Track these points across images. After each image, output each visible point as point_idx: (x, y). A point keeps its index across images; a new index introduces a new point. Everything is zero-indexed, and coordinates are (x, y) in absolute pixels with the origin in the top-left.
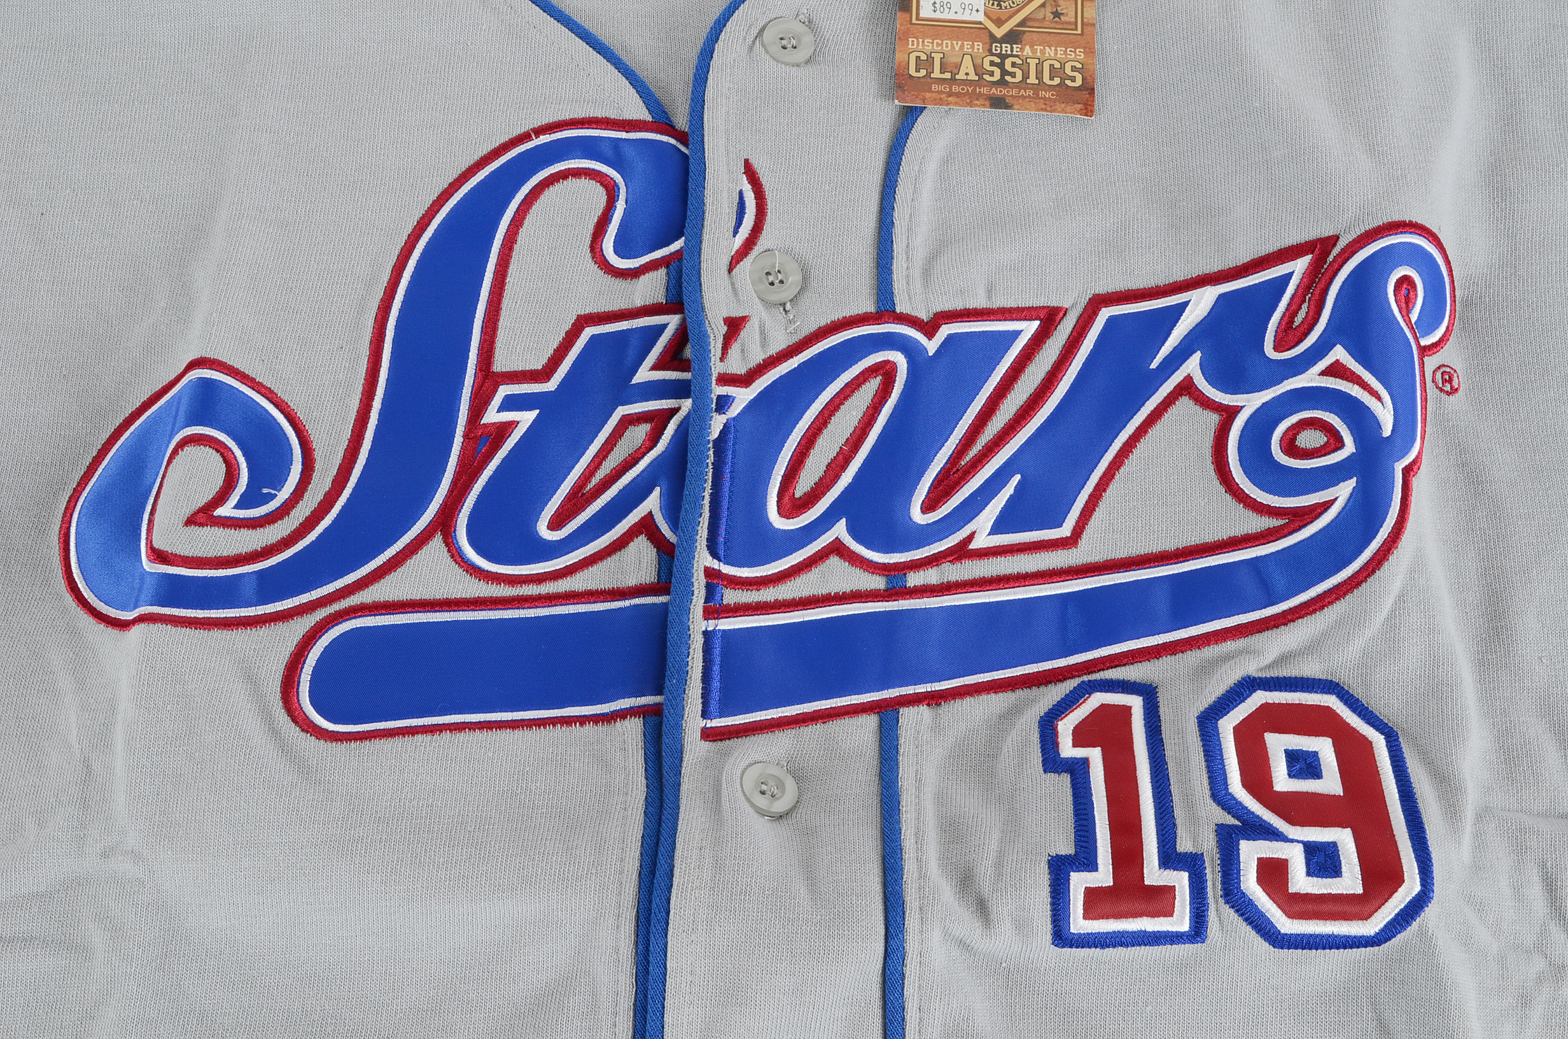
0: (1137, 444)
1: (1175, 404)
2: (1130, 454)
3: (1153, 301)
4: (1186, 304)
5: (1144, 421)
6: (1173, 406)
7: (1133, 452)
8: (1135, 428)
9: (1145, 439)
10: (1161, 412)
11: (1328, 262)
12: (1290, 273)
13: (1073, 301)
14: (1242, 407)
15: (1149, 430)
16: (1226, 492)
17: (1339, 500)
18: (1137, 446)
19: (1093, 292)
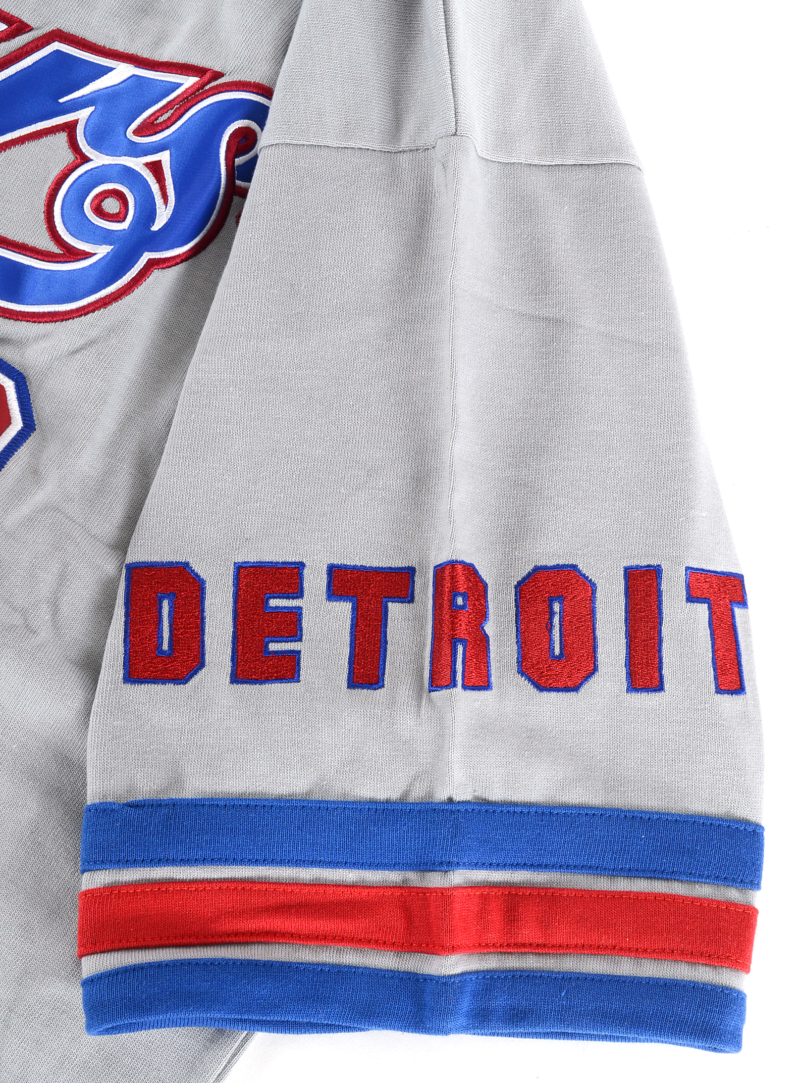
0: (12, 147)
1: (55, 134)
2: (3, 151)
3: (93, 56)
4: (111, 69)
5: (28, 135)
6: (54, 135)
7: (6, 151)
8: (19, 136)
9: (20, 146)
10: (42, 134)
11: (205, 89)
12: (180, 83)
13: (41, 25)
14: (92, 160)
15: (27, 142)
16: (44, 212)
17: (96, 255)
18: (11, 148)
19: (59, 26)
